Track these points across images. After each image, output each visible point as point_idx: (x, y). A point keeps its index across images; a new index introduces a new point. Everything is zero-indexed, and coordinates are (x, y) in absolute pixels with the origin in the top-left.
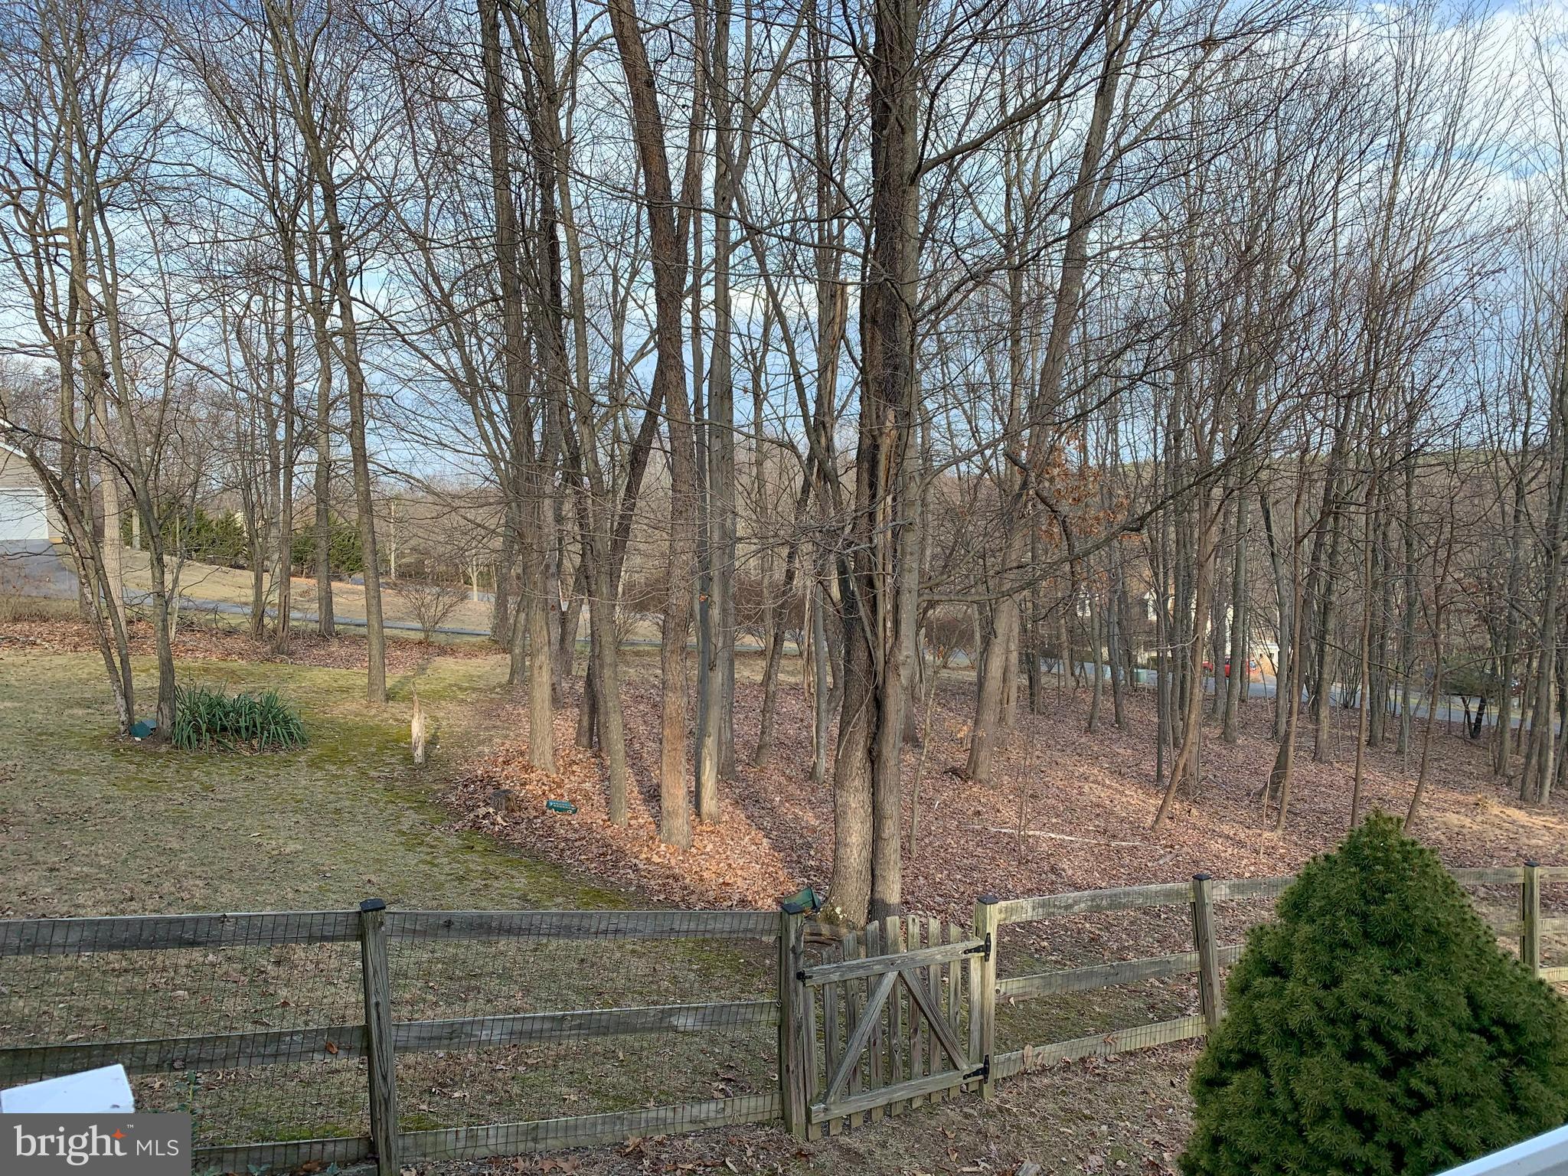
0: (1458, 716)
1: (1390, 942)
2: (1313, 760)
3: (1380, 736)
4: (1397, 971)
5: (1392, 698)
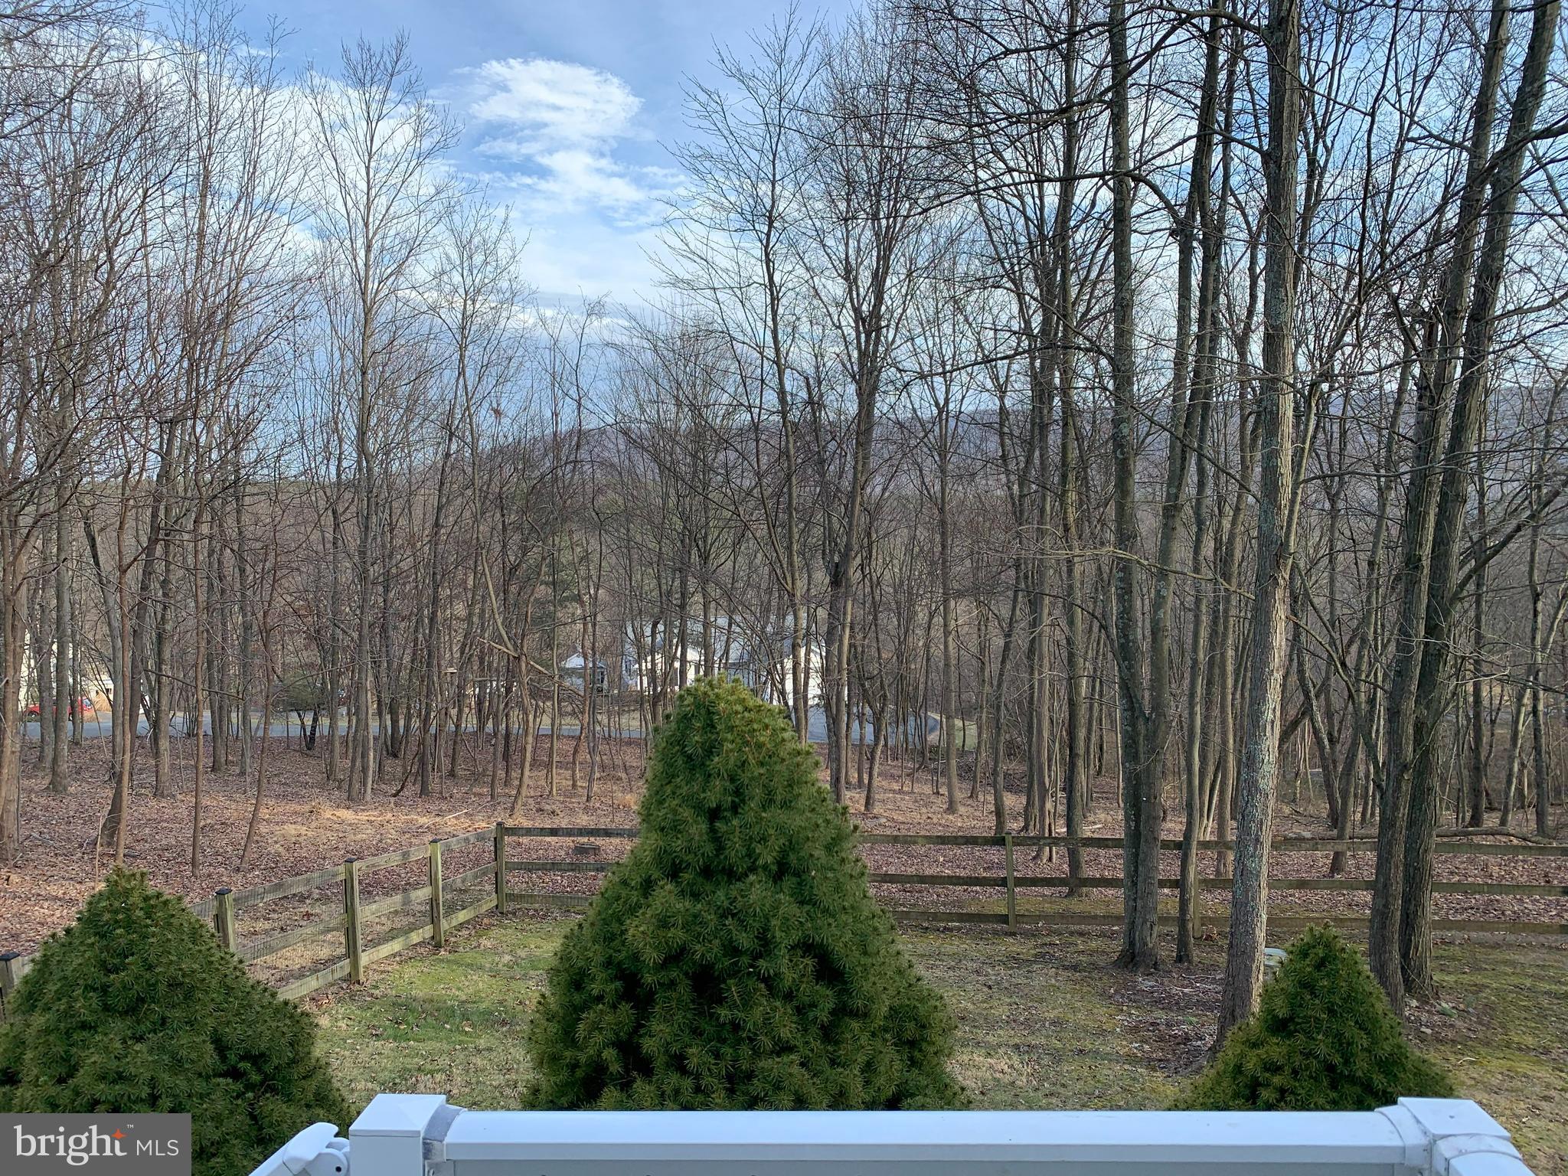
0: (295, 731)
1: (132, 1010)
2: (155, 795)
3: (223, 760)
4: (140, 1039)
5: (234, 721)
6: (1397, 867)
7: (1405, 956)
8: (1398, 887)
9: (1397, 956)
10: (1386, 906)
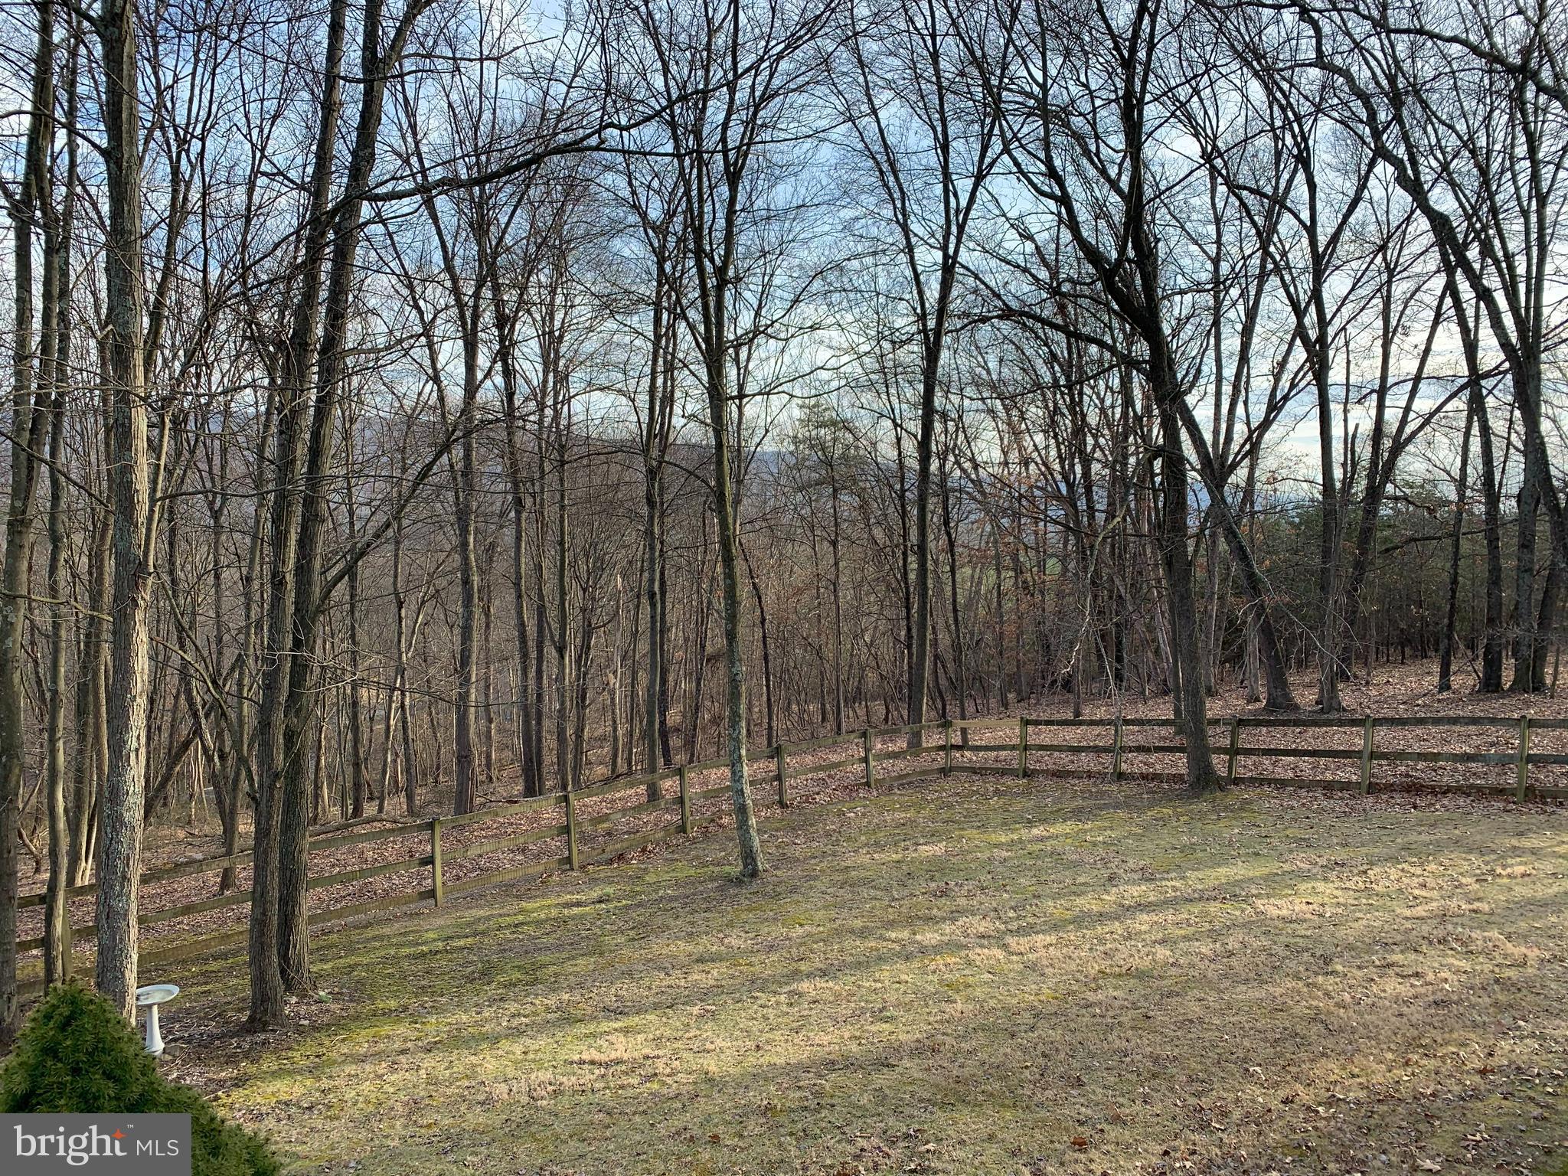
6: (273, 873)
7: (284, 956)
8: (274, 894)
9: (275, 959)
10: (264, 914)
